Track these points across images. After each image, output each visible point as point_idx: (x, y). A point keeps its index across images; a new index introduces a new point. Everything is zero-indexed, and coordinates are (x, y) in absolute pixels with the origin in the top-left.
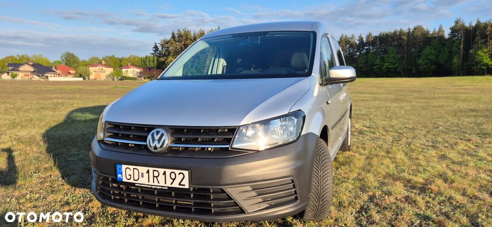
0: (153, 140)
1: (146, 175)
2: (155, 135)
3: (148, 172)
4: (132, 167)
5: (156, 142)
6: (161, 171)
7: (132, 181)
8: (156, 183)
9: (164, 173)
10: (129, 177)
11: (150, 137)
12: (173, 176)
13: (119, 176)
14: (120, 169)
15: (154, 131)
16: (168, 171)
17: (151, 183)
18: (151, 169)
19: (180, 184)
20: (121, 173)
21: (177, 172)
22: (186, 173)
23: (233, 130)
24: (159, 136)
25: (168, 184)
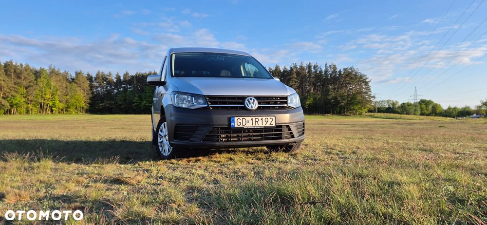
0: (250, 103)
1: (251, 122)
2: (250, 100)
3: (252, 119)
4: (241, 118)
5: (252, 104)
6: (260, 118)
7: (241, 126)
8: (257, 125)
9: (262, 119)
10: (239, 124)
11: (246, 102)
12: (267, 120)
13: (232, 124)
14: (234, 120)
15: (249, 98)
16: (264, 118)
17: (254, 125)
18: (254, 118)
19: (270, 124)
20: (234, 123)
21: (269, 118)
22: (274, 118)
23: (286, 98)
24: (252, 100)
25: (264, 125)
